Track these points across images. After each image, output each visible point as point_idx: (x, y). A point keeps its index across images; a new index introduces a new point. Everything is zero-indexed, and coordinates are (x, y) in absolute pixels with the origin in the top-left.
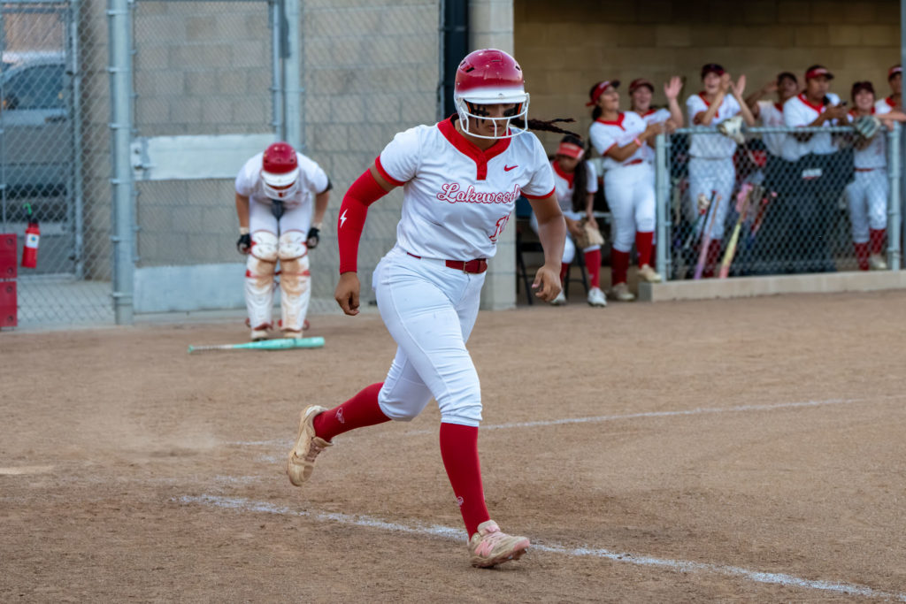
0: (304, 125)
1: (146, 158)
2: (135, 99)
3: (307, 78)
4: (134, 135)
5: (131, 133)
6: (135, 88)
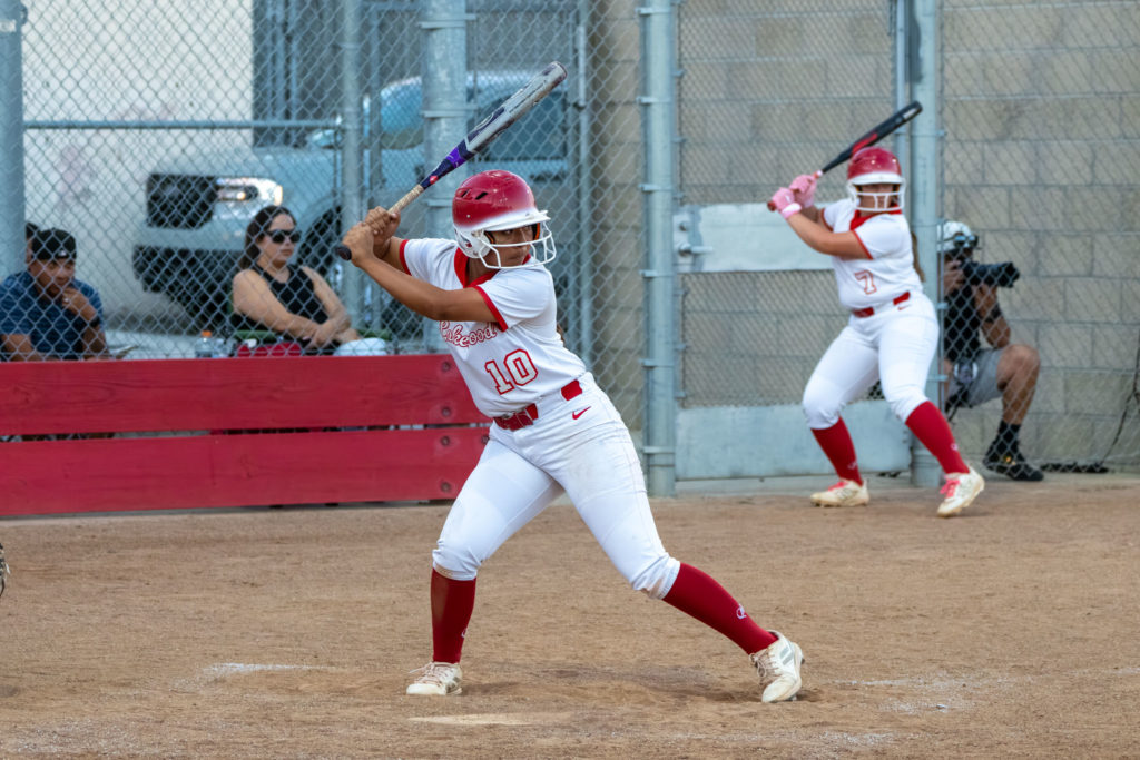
0: (942, 187)
1: (697, 239)
2: (680, 146)
3: (948, 114)
4: (679, 202)
5: (675, 199)
6: (680, 129)
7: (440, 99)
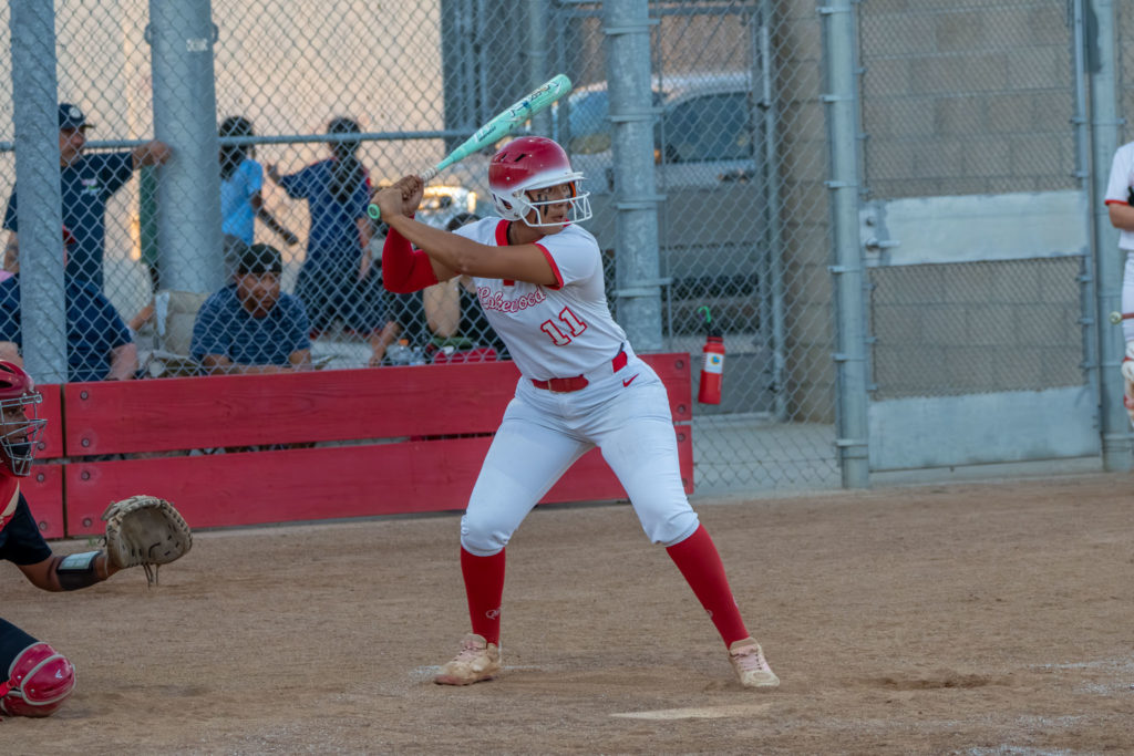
1: (883, 232)
2: (865, 143)
3: (1127, 102)
4: (864, 198)
5: (860, 194)
6: (864, 125)
7: (626, 104)
